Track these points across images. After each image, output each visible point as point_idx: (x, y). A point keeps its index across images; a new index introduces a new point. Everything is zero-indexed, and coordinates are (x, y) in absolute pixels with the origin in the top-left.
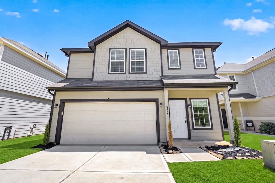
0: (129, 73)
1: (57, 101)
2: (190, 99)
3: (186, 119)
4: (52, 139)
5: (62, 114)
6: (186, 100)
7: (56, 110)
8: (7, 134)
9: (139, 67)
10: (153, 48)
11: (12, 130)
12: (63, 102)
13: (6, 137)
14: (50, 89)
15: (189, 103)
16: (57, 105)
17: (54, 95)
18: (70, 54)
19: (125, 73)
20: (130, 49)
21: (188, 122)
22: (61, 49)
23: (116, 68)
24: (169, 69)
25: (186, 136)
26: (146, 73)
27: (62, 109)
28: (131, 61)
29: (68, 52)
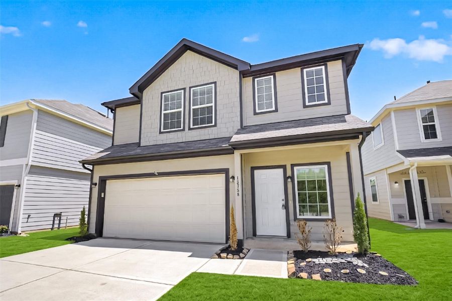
0: (190, 129)
2: (293, 166)
3: (284, 202)
5: (103, 196)
6: (284, 167)
8: (57, 222)
9: (204, 118)
10: (228, 78)
11: (62, 218)
13: (56, 226)
14: (84, 163)
15: (289, 173)
16: (96, 184)
17: (92, 171)
19: (184, 130)
20: (190, 88)
21: (286, 206)
22: (102, 104)
23: (171, 122)
24: (255, 114)
26: (215, 125)
27: (102, 189)
28: (192, 107)
29: (113, 106)
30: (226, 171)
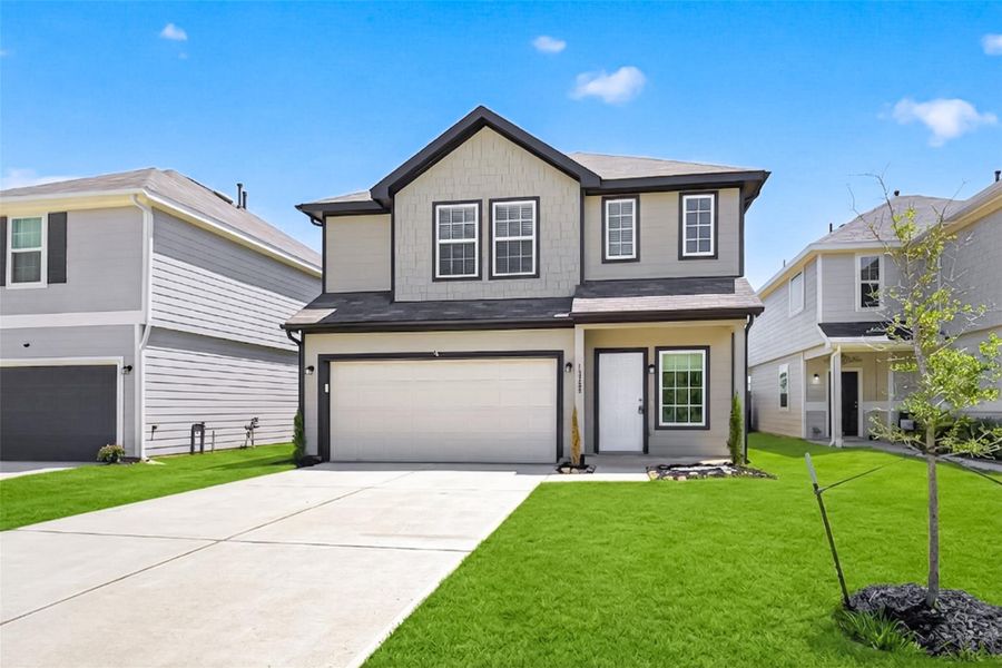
0: (491, 278)
1: (312, 359)
2: (658, 349)
3: (641, 404)
4: (312, 448)
5: (327, 391)
6: (645, 351)
7: (312, 380)
8: (198, 441)
9: (515, 259)
10: (561, 195)
11: (207, 433)
12: (325, 361)
13: (197, 449)
14: (289, 328)
15: (651, 361)
16: (311, 368)
17: (301, 344)
18: (324, 217)
19: (480, 278)
20: (491, 201)
21: (644, 410)
22: (298, 207)
23: (453, 262)
24: (605, 261)
25: (637, 445)
26: (537, 276)
27: (325, 378)
28: (495, 239)
30: (559, 355)
